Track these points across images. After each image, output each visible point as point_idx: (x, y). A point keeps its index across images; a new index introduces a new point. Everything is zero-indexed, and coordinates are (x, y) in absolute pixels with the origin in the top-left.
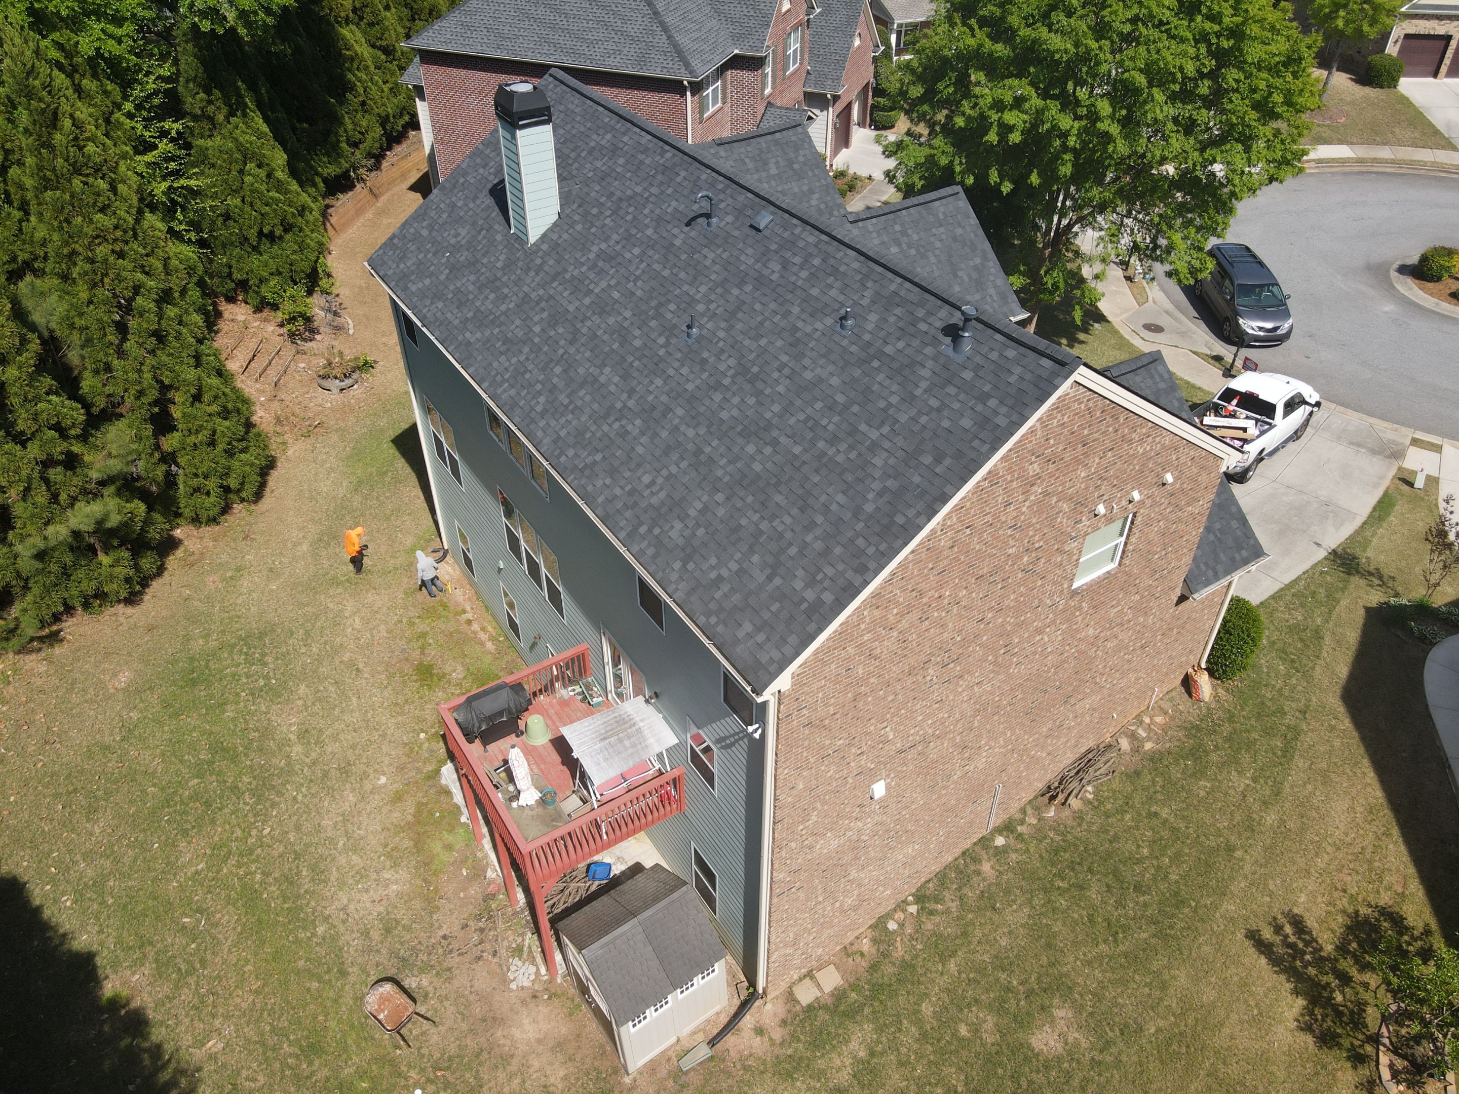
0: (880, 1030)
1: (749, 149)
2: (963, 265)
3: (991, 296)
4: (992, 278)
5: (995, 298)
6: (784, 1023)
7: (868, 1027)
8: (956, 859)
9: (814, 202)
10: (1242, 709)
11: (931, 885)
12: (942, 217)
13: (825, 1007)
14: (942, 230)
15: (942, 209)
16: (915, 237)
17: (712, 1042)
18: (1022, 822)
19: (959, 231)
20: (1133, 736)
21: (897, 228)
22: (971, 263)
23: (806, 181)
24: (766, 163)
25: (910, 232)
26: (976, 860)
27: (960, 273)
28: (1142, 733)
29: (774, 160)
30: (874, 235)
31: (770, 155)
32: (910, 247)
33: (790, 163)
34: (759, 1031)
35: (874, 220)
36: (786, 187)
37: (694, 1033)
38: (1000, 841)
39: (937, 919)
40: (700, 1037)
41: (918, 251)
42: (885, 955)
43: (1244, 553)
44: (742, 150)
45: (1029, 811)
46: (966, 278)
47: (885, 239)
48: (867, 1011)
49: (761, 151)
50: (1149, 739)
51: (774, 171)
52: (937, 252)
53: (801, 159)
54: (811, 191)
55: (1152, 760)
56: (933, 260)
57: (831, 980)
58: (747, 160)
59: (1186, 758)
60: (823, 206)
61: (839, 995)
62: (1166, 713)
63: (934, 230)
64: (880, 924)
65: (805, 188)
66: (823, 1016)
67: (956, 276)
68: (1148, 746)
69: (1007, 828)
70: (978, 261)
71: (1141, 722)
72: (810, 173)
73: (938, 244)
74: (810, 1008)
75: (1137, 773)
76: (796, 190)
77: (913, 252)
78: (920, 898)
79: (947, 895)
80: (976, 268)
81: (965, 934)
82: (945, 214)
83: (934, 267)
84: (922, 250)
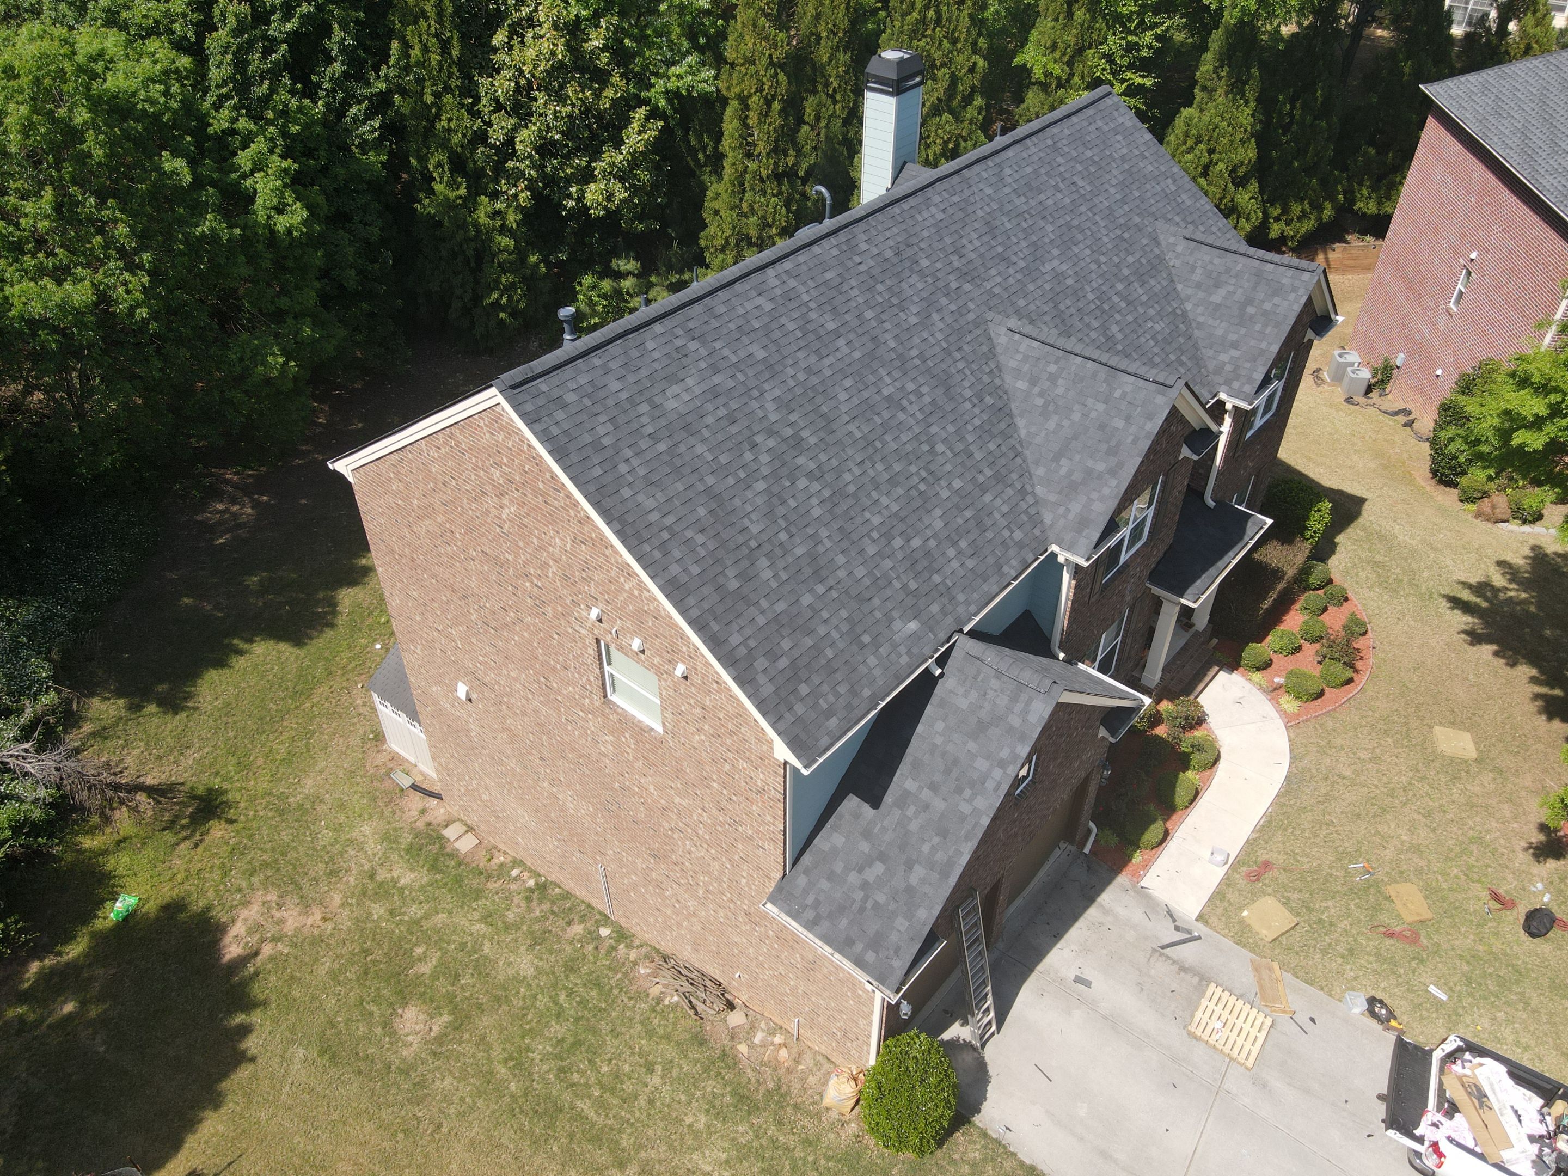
0: (422, 888)
1: (1216, 261)
2: (1077, 457)
3: (1068, 510)
4: (1094, 495)
5: (1071, 516)
6: (429, 824)
7: (425, 880)
8: (583, 902)
9: (1223, 357)
10: (828, 1159)
11: (557, 890)
12: (1117, 394)
13: (442, 847)
14: (1101, 407)
15: (1128, 389)
16: (1060, 391)
17: (414, 787)
18: (629, 947)
19: (1119, 423)
20: (753, 1028)
21: (1052, 368)
22: (1090, 463)
23: (1243, 331)
24: (1218, 284)
25: (1060, 382)
26: (583, 919)
27: (1064, 461)
28: (758, 1038)
29: (1231, 288)
30: (1019, 357)
31: (1233, 281)
32: (1041, 394)
33: (1249, 301)
34: (423, 812)
35: (1035, 344)
36: (1210, 322)
37: (422, 774)
38: (605, 932)
39: (523, 905)
40: (419, 779)
41: (1046, 405)
42: (489, 877)
43: (870, 956)
45: (644, 950)
46: (1063, 471)
47: (1026, 368)
48: (438, 877)
49: (1228, 271)
50: (751, 1047)
51: (1217, 298)
52: (1066, 423)
53: (1267, 306)
54: (1235, 345)
55: (724, 1054)
56: (1051, 425)
57: (465, 844)
58: (1199, 271)
59: (735, 1093)
60: (1228, 368)
61: (454, 855)
62: (797, 1061)
63: (1090, 402)
64: (516, 863)
65: (1233, 337)
66: (435, 848)
67: (1057, 458)
68: (743, 1048)
69: (622, 935)
70: (1101, 467)
71: (773, 1034)
72: (1258, 327)
73: (1076, 417)
74: (441, 838)
75: (702, 1042)
77: (1040, 402)
78: (542, 887)
79: (546, 906)
80: (1089, 472)
81: (507, 927)
82: (1124, 395)
83: (1043, 434)
84: (1051, 408)
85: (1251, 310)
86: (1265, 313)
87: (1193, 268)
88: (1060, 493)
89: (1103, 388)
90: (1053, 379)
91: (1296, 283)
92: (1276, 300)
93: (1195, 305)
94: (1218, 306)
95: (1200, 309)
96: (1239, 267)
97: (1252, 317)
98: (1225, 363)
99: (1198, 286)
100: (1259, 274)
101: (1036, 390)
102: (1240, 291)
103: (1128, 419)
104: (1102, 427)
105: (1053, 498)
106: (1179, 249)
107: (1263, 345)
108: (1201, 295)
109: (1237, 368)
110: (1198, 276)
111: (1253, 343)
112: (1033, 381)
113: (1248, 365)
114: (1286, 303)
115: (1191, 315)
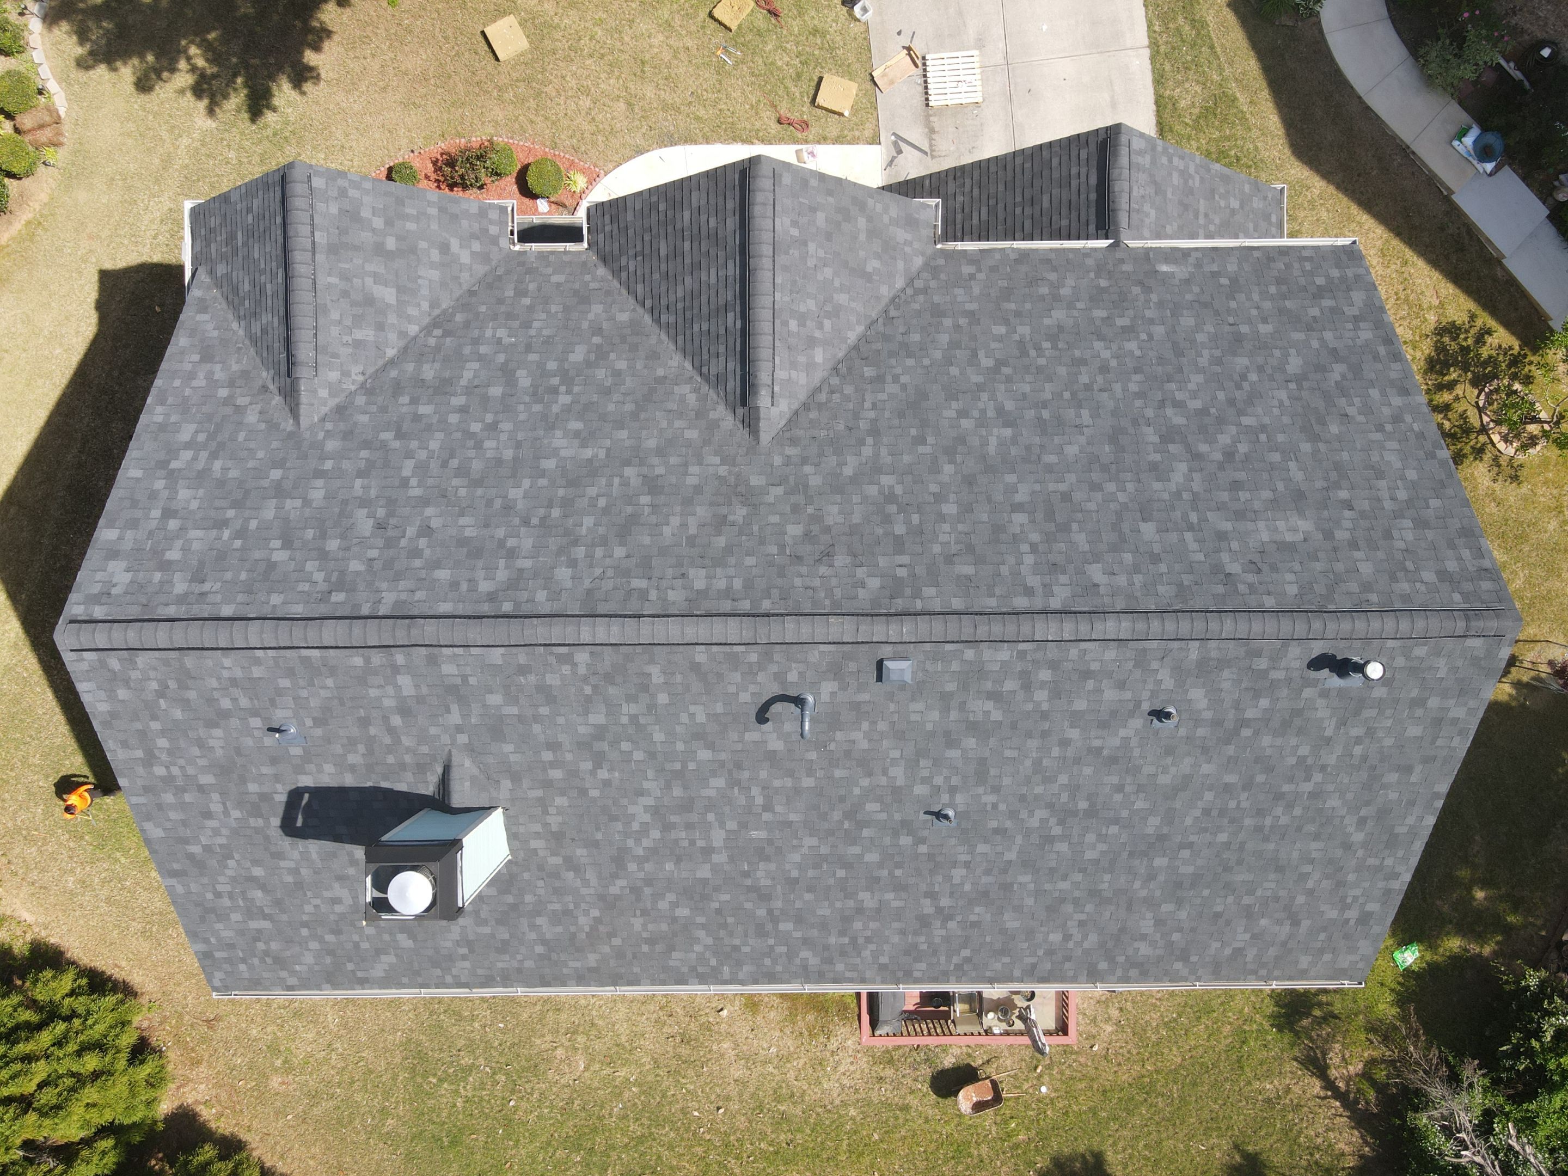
1: (335, 315)
4: (886, 219)
5: (909, 237)
9: (465, 258)
12: (795, 232)
14: (812, 247)
15: (787, 221)
16: (811, 304)
19: (821, 217)
21: (793, 325)
22: (862, 237)
23: (423, 245)
24: (369, 301)
25: (803, 309)
29: (369, 281)
30: (794, 374)
31: (357, 281)
33: (379, 250)
36: (425, 292)
41: (828, 315)
44: (335, 331)
47: (802, 359)
49: (345, 294)
51: (388, 295)
52: (837, 282)
53: (378, 223)
54: (445, 248)
56: (842, 298)
58: (359, 334)
60: (476, 246)
63: (811, 263)
65: (435, 255)
67: (868, 277)
72: (411, 226)
73: (828, 272)
76: (435, 275)
77: (827, 324)
82: (795, 224)
83: (853, 305)
84: (828, 308)
85: (391, 244)
86: (389, 223)
87: (358, 344)
88: (894, 258)
89: (795, 252)
90: (802, 319)
91: (333, 193)
92: (365, 213)
93: (410, 319)
94: (401, 290)
95: (412, 311)
96: (333, 280)
97: (399, 238)
98: (473, 253)
99: (380, 327)
100: (333, 249)
101: (818, 334)
102: (370, 267)
103: (813, 209)
104: (829, 237)
105: (900, 265)
106: (334, 376)
107: (433, 211)
108: (392, 319)
109: (474, 236)
110: (366, 334)
111: (434, 226)
112: (811, 342)
113: (465, 223)
114: (367, 199)
115: (427, 320)
